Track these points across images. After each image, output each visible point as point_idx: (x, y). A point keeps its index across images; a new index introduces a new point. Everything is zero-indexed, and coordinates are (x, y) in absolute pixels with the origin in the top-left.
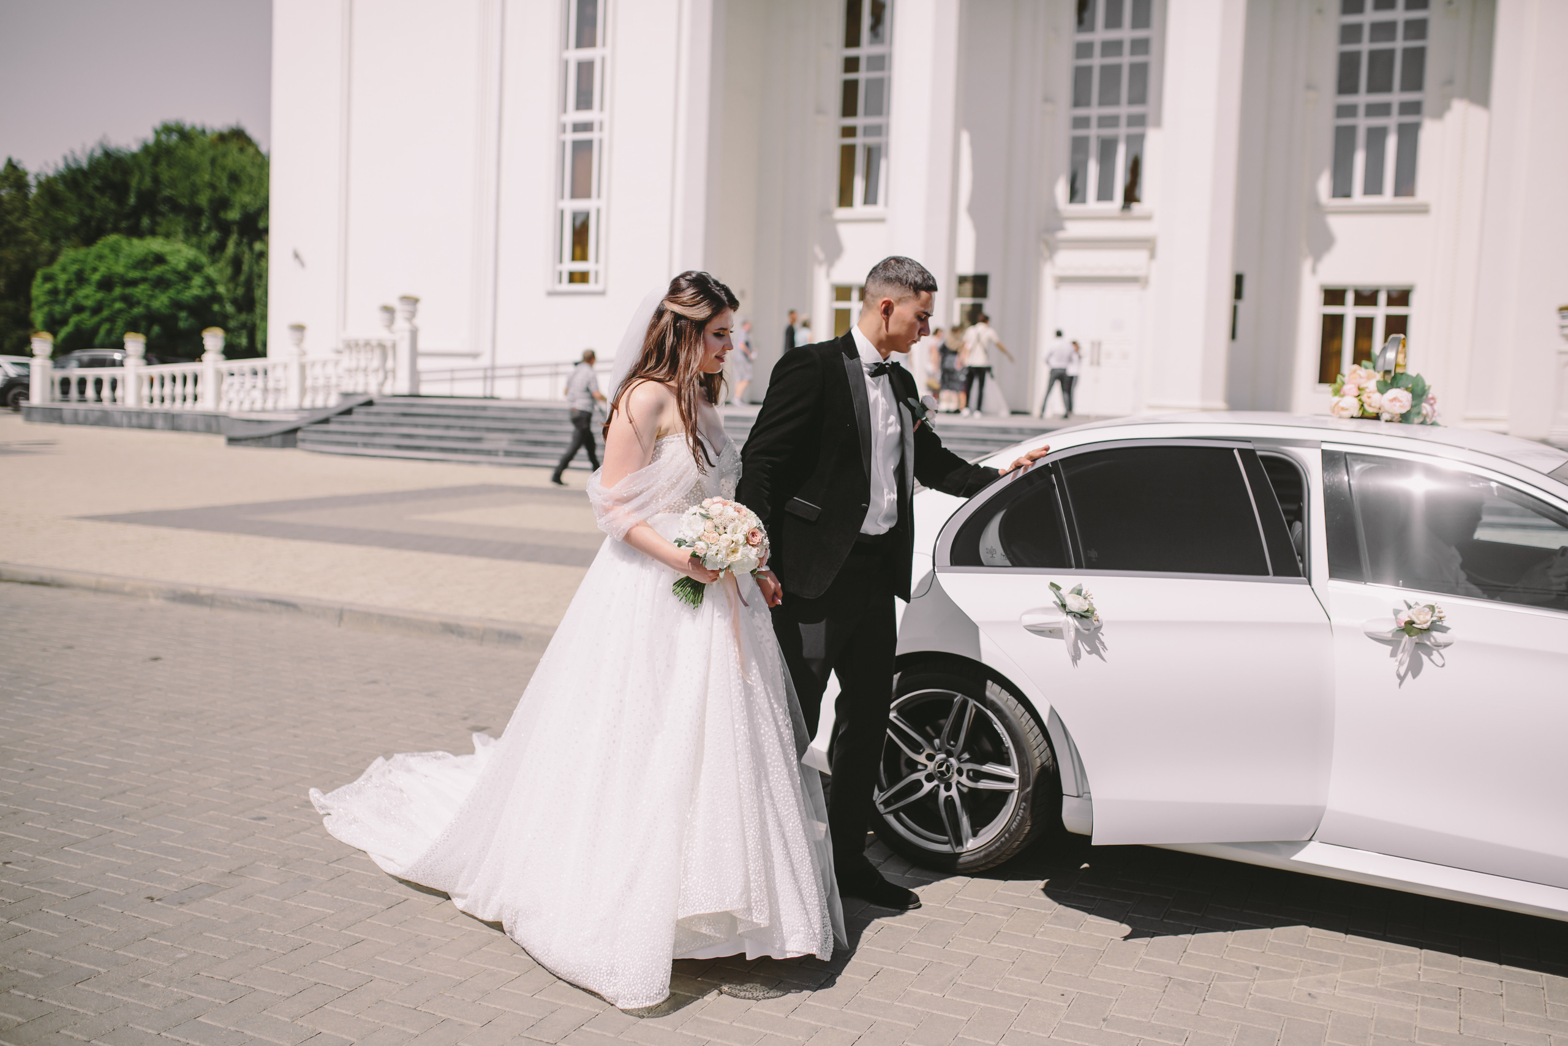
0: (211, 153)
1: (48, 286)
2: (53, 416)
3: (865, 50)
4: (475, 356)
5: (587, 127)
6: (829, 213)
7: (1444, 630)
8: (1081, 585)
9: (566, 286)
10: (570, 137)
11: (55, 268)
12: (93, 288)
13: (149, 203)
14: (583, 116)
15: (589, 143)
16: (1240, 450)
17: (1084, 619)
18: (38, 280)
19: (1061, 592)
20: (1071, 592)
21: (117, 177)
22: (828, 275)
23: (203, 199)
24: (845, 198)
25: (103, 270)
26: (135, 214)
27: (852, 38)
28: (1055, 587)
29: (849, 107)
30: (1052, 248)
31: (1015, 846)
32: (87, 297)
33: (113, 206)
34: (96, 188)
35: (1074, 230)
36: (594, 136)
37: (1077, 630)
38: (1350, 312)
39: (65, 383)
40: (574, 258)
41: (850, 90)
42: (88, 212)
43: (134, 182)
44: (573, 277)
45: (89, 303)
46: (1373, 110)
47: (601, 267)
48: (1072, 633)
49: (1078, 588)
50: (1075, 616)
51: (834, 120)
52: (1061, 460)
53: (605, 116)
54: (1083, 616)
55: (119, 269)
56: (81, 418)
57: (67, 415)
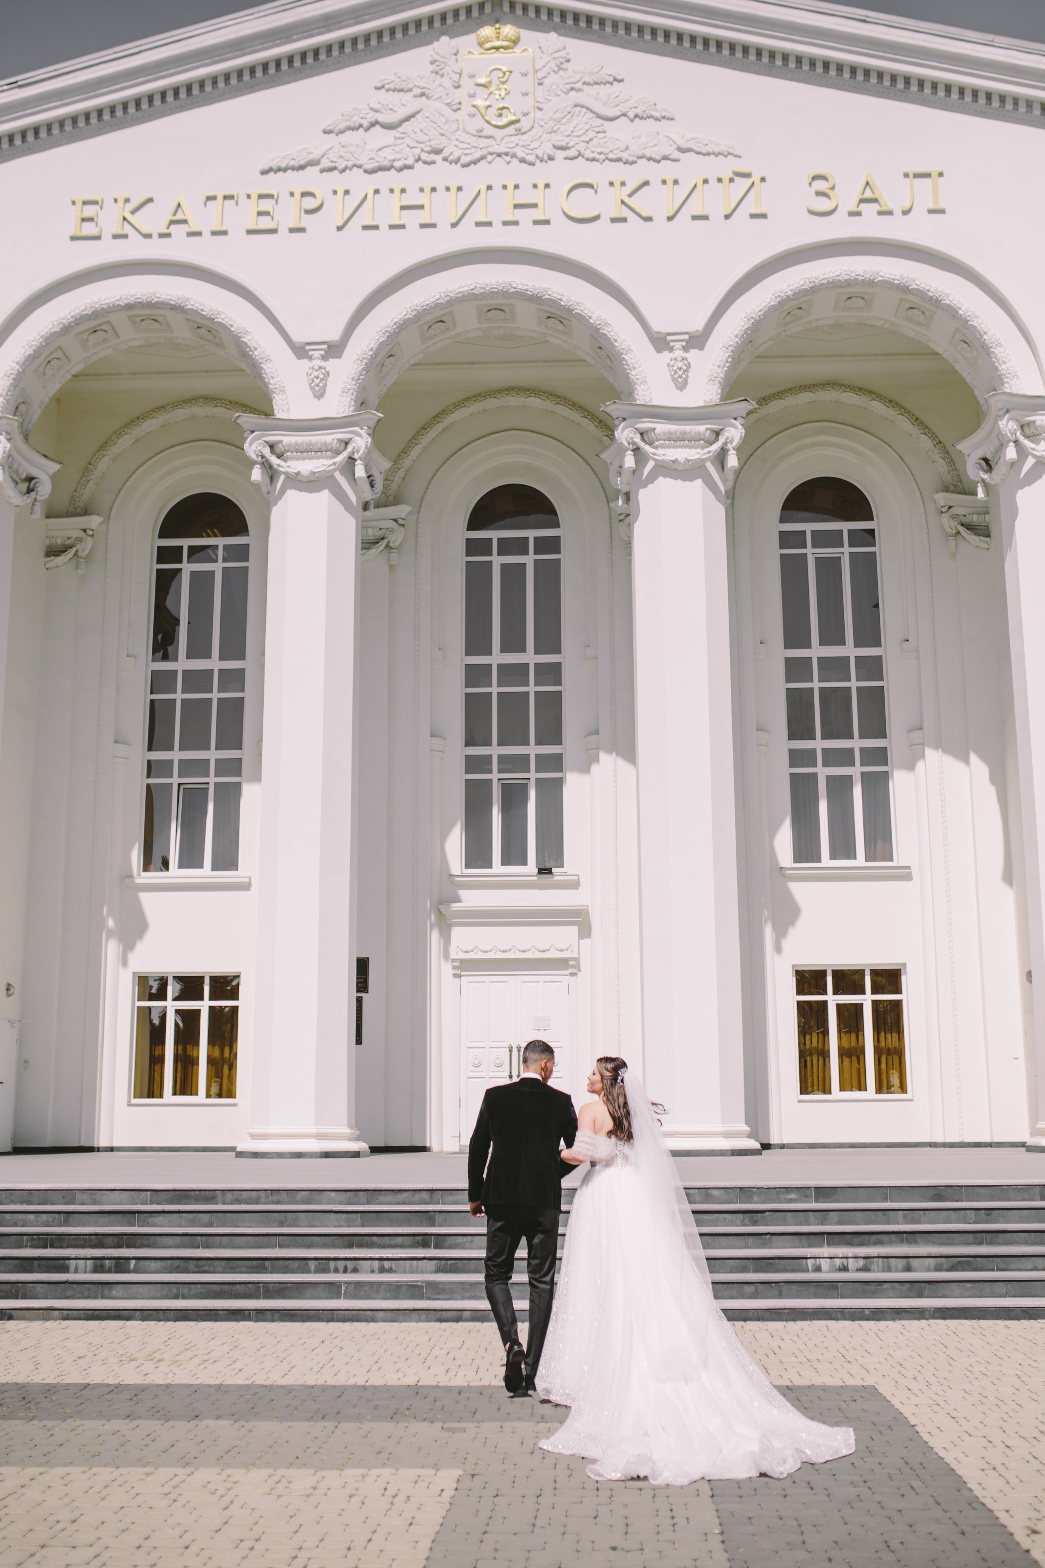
3: (180, 665)
6: (131, 876)
30: (445, 925)
35: (471, 899)
38: (832, 1000)
46: (833, 758)
51: (140, 752)
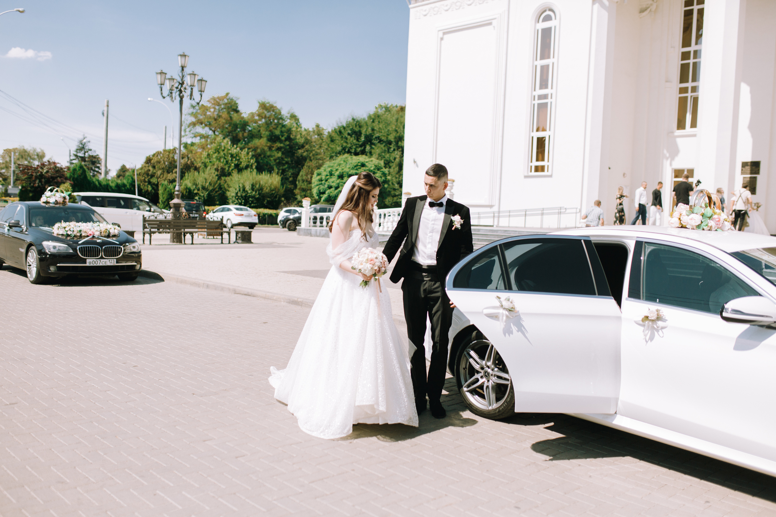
0: (396, 116)
1: (319, 177)
2: (308, 233)
3: (692, 48)
4: (491, 206)
5: (545, 97)
6: (673, 132)
7: (665, 321)
8: (509, 297)
9: (533, 173)
10: (537, 102)
11: (322, 169)
12: (337, 177)
13: (369, 140)
14: (543, 92)
15: (546, 104)
16: (584, 241)
17: (511, 312)
18: (315, 175)
19: (501, 300)
20: (505, 300)
21: (357, 129)
22: (671, 165)
23: (391, 138)
24: (681, 125)
25: (340, 170)
26: (364, 145)
27: (686, 42)
28: (499, 298)
29: (684, 78)
31: (509, 409)
32: (333, 182)
33: (355, 141)
34: (349, 134)
36: (548, 101)
37: (507, 316)
39: (315, 218)
40: (537, 160)
41: (684, 69)
42: (345, 144)
43: (363, 131)
44: (537, 169)
45: (334, 184)
47: (550, 164)
48: (504, 318)
49: (508, 298)
50: (507, 310)
51: (676, 85)
52: (503, 244)
53: (553, 92)
54: (510, 310)
55: (347, 170)
56: (318, 234)
57: (313, 232)
